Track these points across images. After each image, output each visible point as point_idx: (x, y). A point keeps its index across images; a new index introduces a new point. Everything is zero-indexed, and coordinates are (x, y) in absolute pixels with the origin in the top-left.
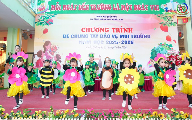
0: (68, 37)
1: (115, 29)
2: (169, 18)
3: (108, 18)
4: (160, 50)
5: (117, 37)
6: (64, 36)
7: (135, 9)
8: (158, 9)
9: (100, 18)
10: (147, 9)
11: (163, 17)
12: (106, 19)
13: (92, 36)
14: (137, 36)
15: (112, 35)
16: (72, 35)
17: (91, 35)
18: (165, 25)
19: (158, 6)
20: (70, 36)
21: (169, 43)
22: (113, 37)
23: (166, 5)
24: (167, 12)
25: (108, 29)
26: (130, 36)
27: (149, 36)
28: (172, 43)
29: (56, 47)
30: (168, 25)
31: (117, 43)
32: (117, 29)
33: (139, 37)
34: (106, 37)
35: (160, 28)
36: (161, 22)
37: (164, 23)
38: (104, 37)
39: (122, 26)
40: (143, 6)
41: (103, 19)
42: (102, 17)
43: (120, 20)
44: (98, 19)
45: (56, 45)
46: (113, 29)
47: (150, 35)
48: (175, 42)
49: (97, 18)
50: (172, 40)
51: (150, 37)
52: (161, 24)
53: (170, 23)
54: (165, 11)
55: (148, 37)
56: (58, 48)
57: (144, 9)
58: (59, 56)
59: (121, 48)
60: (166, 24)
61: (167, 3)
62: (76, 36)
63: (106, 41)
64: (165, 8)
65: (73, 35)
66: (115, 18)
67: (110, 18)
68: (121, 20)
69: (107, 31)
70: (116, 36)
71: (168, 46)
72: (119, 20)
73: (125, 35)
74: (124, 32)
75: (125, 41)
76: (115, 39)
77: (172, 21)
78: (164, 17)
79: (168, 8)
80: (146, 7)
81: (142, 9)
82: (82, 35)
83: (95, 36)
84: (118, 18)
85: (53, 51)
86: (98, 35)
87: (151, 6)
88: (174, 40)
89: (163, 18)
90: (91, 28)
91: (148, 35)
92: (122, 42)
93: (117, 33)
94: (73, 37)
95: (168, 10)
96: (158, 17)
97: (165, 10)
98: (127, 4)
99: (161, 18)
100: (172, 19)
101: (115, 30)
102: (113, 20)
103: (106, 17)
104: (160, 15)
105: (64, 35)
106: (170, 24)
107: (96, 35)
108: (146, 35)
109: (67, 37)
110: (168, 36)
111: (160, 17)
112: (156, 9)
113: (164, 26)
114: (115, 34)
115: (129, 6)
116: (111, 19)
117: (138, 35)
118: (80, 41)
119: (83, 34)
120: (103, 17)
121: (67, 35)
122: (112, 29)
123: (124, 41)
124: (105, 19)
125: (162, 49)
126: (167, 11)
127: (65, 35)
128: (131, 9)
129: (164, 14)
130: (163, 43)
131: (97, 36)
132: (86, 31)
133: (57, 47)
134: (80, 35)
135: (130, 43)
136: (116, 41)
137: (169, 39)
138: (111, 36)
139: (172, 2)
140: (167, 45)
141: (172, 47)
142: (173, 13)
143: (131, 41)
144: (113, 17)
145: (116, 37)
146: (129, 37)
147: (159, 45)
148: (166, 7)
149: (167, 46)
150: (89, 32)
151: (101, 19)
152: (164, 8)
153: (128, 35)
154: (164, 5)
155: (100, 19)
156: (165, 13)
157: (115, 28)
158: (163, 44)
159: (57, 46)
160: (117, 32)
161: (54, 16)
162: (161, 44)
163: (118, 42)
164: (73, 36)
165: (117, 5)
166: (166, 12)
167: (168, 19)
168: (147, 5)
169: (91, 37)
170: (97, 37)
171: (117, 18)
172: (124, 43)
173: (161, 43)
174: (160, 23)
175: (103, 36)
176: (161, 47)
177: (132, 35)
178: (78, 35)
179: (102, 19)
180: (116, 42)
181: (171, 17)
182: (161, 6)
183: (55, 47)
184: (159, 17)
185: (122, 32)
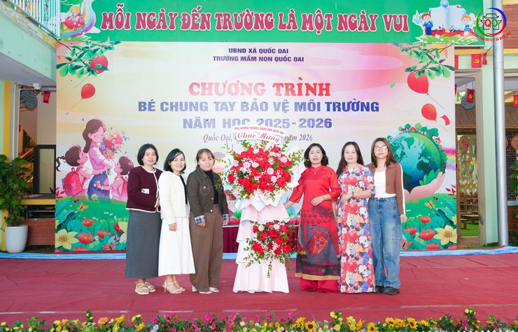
0: (152, 108)
1: (283, 87)
2: (434, 53)
3: (264, 55)
4: (404, 143)
5: (286, 108)
6: (142, 106)
7: (340, 28)
8: (406, 28)
9: (239, 55)
10: (373, 28)
11: (415, 52)
12: (258, 59)
13: (220, 105)
14: (341, 106)
15: (275, 103)
16: (162, 104)
17: (217, 103)
18: (422, 74)
19: (405, 17)
20: (157, 106)
21: (430, 124)
22: (277, 109)
23: (429, 15)
24: (431, 34)
25: (263, 85)
26: (324, 107)
27: (375, 105)
28: (438, 124)
29: (118, 136)
30: (430, 74)
31: (286, 125)
32: (287, 85)
33: (348, 110)
34: (257, 110)
35: (407, 84)
36: (411, 66)
37: (420, 67)
38: (252, 110)
39: (300, 79)
40: (362, 17)
41: (249, 57)
42: (248, 51)
43: (296, 59)
44: (235, 59)
45: (120, 132)
46: (278, 85)
47: (377, 104)
48: (447, 122)
49: (233, 55)
50: (439, 115)
51: (377, 109)
52: (409, 73)
53: (434, 69)
54: (424, 33)
55: (374, 107)
56: (125, 139)
57: (366, 28)
58: (129, 161)
59: (298, 139)
60: (423, 72)
61: (430, 9)
62: (174, 106)
63: (258, 121)
64: (425, 25)
65: (167, 104)
66: (282, 55)
67: (267, 55)
68: (301, 59)
69: (260, 92)
70: (284, 107)
71: (425, 133)
72: (292, 59)
73: (309, 104)
74: (307, 94)
75: (309, 120)
76: (280, 115)
77: (441, 61)
78: (419, 51)
79: (432, 25)
80: (373, 21)
81: (360, 28)
82: (191, 104)
83: (226, 105)
84: (291, 54)
85: (110, 149)
86: (234, 103)
87: (385, 17)
88: (445, 117)
89: (415, 54)
90: (217, 85)
91: (373, 104)
92: (301, 123)
93: (287, 98)
94: (167, 109)
95: (433, 29)
96: (403, 51)
97: (424, 28)
98: (319, 11)
99: (411, 54)
100: (442, 56)
101: (283, 90)
102: (277, 59)
103: (258, 51)
104: (409, 46)
105: (140, 103)
106: (434, 72)
107: (230, 103)
108: (368, 103)
109: (150, 110)
110: (428, 105)
111: (409, 51)
112: (398, 27)
113: (417, 76)
114: (282, 101)
115: (324, 18)
116: (270, 59)
117: (344, 103)
118: (185, 121)
119: (194, 99)
120: (250, 50)
121: (150, 103)
122: (274, 87)
123: (305, 120)
124: (254, 59)
125: (410, 142)
126: (429, 31)
127: (145, 103)
128: (329, 27)
129: (422, 41)
130: (413, 125)
131: (232, 105)
132: (201, 93)
133: (121, 135)
134: (186, 103)
135: (323, 124)
136: (284, 120)
137: (429, 113)
138: (271, 106)
139: (445, 6)
140: (424, 129)
141: (437, 135)
142: (446, 37)
143: (326, 120)
144: (277, 51)
145: (284, 110)
146: (319, 110)
147: (402, 130)
148: (427, 20)
149: (423, 134)
150: (210, 94)
151: (243, 59)
152: (421, 25)
153: (319, 103)
154: (422, 14)
155: (239, 59)
156: (423, 38)
157: (282, 85)
158: (413, 128)
159: (123, 133)
160: (287, 94)
161: (110, 49)
162: (407, 129)
163: (290, 122)
164: (165, 106)
165: (292, 15)
166: (427, 36)
167: (430, 58)
168: (376, 16)
169: (217, 110)
170: (232, 110)
171: (288, 55)
172: (306, 124)
173: (408, 126)
174: (408, 70)
175: (250, 106)
176: (407, 135)
177: (328, 104)
178: (181, 103)
179: (245, 57)
180: (284, 123)
181: (439, 51)
182: (414, 17)
183: (115, 136)
184: (405, 52)
185: (300, 94)
